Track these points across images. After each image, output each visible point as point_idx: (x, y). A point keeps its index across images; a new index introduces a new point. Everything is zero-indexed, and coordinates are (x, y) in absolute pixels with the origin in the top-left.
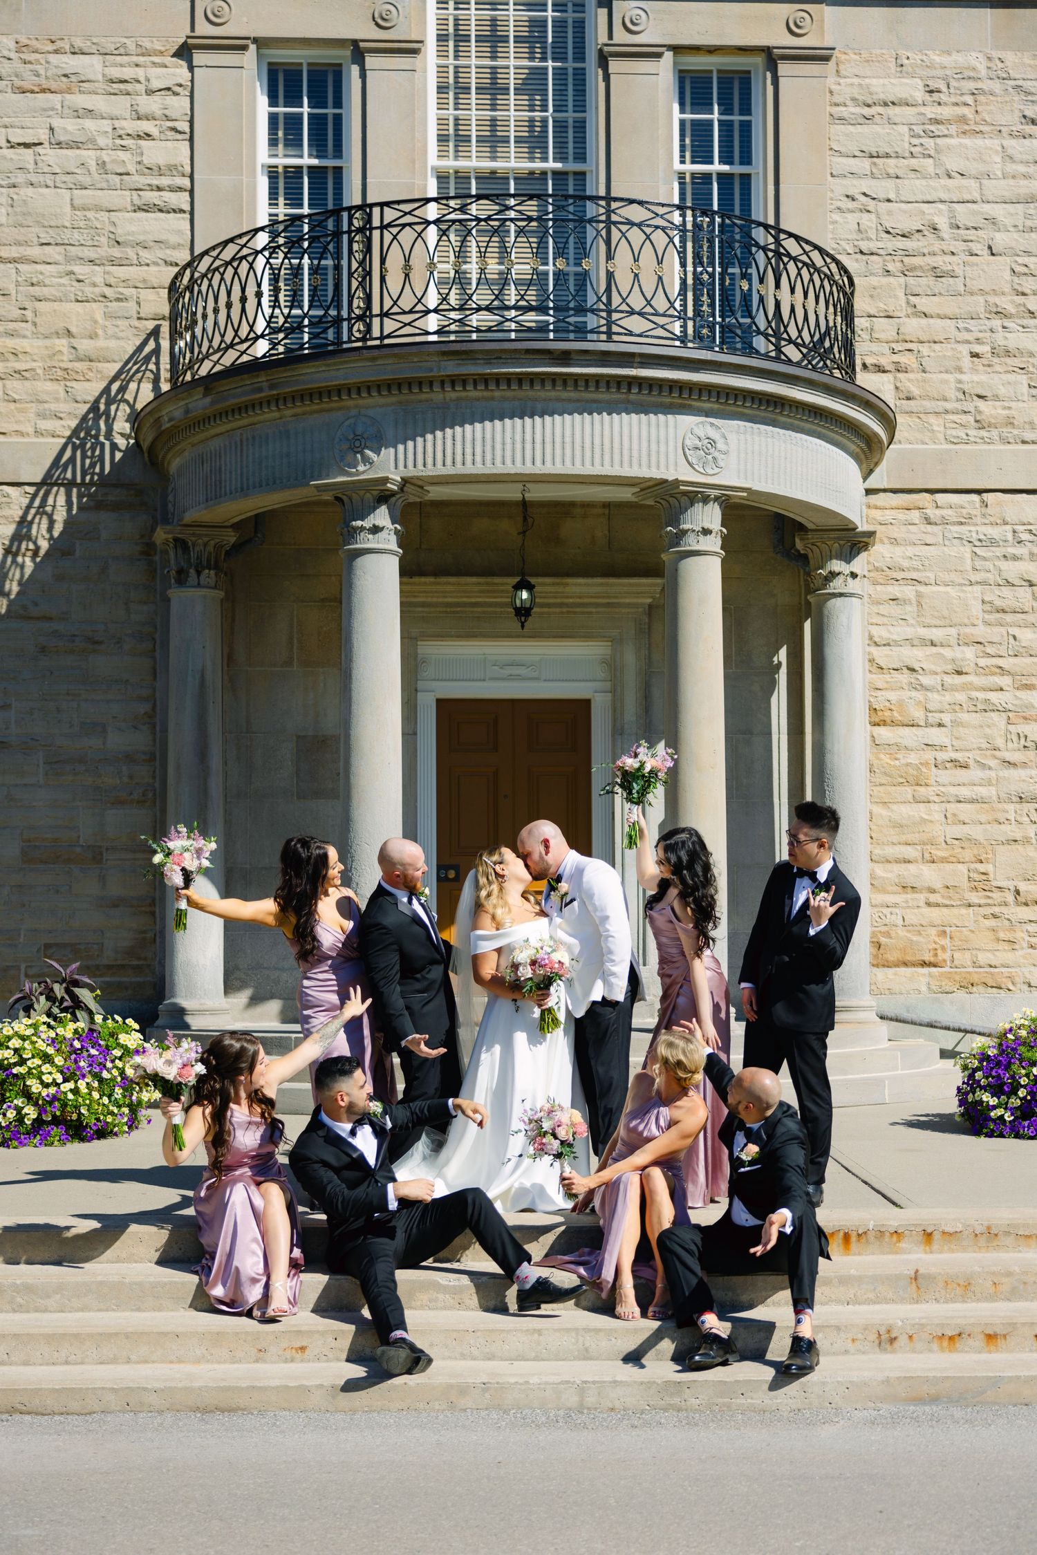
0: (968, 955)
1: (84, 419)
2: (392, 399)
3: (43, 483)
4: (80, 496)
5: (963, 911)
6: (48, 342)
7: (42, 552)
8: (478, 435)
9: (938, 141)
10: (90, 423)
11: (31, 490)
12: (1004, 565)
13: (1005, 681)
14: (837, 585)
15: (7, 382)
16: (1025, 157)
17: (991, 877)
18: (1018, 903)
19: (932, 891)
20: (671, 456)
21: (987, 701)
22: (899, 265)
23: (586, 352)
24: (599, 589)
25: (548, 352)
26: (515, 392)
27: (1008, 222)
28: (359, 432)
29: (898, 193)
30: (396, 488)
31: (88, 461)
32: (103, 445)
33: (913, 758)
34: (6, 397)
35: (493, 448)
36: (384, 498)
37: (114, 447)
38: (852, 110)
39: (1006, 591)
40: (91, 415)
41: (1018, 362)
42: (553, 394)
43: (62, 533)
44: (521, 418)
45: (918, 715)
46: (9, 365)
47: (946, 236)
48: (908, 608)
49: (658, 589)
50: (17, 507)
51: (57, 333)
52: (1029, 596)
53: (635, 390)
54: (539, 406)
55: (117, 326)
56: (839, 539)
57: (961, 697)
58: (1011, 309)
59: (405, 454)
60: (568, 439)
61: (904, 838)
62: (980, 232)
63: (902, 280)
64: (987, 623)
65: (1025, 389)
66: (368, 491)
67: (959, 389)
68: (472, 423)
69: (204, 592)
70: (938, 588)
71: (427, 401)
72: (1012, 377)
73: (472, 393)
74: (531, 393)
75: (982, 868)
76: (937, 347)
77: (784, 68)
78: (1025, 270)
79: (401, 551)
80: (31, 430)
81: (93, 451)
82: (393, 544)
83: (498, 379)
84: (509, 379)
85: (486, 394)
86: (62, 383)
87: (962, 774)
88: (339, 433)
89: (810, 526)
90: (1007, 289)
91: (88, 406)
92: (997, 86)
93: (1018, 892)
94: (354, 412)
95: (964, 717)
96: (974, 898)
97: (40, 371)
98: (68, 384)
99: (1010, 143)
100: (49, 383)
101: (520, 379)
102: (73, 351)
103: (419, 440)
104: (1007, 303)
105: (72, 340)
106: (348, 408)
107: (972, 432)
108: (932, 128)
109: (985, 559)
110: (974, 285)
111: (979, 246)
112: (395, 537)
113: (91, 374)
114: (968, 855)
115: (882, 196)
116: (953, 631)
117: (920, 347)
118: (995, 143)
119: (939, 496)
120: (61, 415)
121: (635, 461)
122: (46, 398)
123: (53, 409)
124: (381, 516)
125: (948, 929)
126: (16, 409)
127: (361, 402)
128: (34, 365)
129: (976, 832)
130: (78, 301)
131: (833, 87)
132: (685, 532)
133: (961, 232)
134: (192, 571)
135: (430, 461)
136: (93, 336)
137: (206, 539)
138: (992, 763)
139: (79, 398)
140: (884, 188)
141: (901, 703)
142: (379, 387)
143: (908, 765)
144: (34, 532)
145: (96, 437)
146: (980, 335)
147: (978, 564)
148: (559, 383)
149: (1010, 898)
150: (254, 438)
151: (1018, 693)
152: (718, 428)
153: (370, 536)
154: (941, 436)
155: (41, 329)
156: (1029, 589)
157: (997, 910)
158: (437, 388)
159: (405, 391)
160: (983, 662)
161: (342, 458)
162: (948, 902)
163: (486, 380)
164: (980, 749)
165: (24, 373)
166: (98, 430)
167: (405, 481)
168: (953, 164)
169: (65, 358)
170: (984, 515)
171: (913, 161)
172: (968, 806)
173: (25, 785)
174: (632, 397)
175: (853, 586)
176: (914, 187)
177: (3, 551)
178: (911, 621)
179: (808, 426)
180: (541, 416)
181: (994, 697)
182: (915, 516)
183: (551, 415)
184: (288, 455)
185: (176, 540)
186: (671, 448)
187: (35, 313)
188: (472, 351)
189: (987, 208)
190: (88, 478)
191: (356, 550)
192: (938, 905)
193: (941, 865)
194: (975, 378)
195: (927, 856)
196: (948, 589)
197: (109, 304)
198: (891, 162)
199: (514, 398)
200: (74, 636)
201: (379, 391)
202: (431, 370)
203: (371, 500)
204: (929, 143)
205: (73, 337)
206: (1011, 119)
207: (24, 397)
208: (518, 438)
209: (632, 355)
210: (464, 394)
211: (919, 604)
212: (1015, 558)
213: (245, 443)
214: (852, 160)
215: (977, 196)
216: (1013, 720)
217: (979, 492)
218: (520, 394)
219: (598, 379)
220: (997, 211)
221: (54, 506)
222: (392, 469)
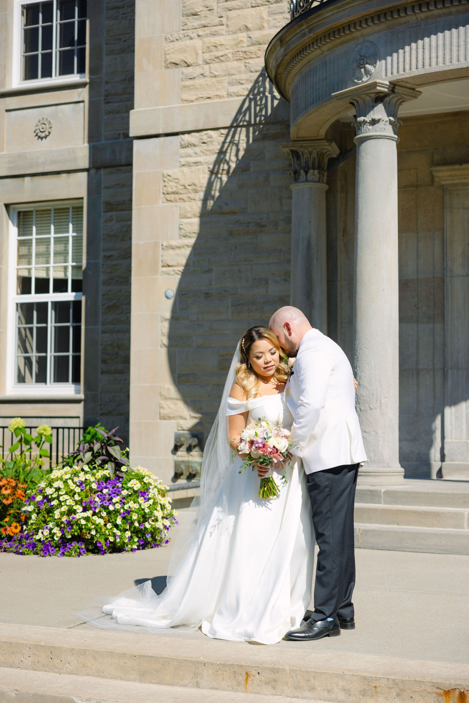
1: (257, 82)
2: (382, 26)
3: (231, 126)
4: (254, 132)
6: (235, 36)
7: (231, 171)
8: (441, 43)
10: (260, 84)
11: (225, 131)
15: (211, 65)
26: (465, 6)
28: (362, 54)
30: (386, 90)
31: (258, 108)
32: (267, 97)
34: (211, 75)
35: (451, 50)
36: (380, 98)
37: (273, 97)
40: (261, 78)
43: (243, 157)
46: (213, 54)
50: (216, 144)
51: (240, 29)
55: (275, 19)
59: (392, 64)
66: (367, 95)
69: (309, 185)
71: (405, 23)
79: (396, 136)
80: (225, 93)
81: (261, 102)
82: (389, 131)
85: (444, 10)
86: (243, 61)
88: (352, 57)
91: (258, 73)
94: (361, 40)
97: (230, 55)
98: (247, 61)
100: (235, 62)
102: (249, 39)
103: (401, 51)
105: (249, 33)
106: (357, 38)
112: (391, 126)
113: (260, 53)
120: (242, 82)
122: (233, 72)
123: (237, 78)
124: (379, 112)
126: (217, 81)
127: (363, 32)
128: (227, 51)
130: (253, 7)
134: (302, 172)
135: (407, 67)
136: (261, 28)
137: (310, 149)
139: (253, 69)
142: (372, 18)
144: (227, 157)
145: (264, 93)
150: (310, 71)
153: (371, 127)
155: (231, 28)
158: (409, 12)
159: (389, 18)
161: (354, 75)
165: (221, 58)
166: (265, 88)
167: (394, 85)
169: (245, 45)
173: (221, 320)
177: (209, 173)
185: (293, 152)
187: (227, 18)
190: (258, 119)
191: (361, 138)
197: (271, 6)
199: (466, 11)
200: (249, 223)
201: (373, 22)
203: (371, 101)
205: (250, 30)
207: (221, 73)
210: (429, 13)
213: (307, 76)
221: (239, 141)
222: (384, 77)
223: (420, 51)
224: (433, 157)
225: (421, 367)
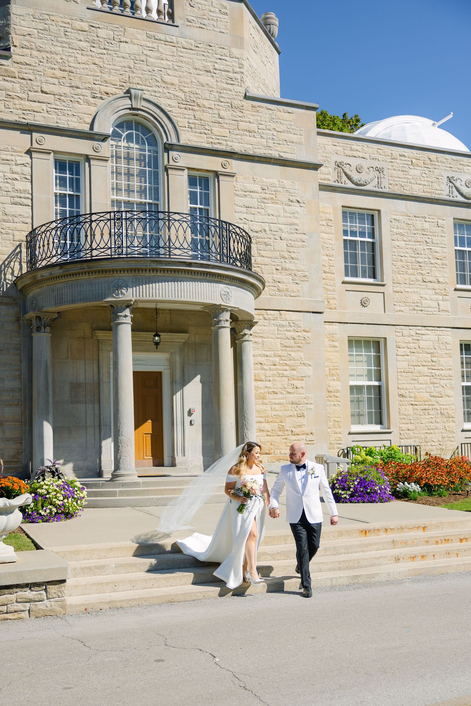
0: (278, 451)
2: (131, 275)
5: (277, 437)
9: (266, 204)
12: (286, 333)
13: (287, 368)
14: (246, 338)
16: (290, 212)
17: (285, 427)
18: (292, 435)
19: (268, 431)
20: (217, 296)
21: (283, 374)
22: (255, 240)
23: (196, 263)
24: (169, 337)
25: (185, 262)
26: (173, 274)
27: (285, 230)
28: (120, 285)
29: (254, 219)
30: (133, 302)
32: (3, 283)
33: (262, 391)
35: (165, 291)
36: (130, 306)
38: (241, 193)
39: (287, 341)
41: (289, 272)
42: (184, 276)
44: (174, 282)
45: (263, 378)
47: (268, 233)
48: (260, 345)
49: (187, 337)
52: (293, 342)
53: (208, 276)
54: (180, 279)
56: (247, 323)
57: (275, 372)
58: (287, 256)
59: (136, 291)
60: (188, 290)
61: (260, 415)
62: (278, 233)
63: (256, 245)
64: (282, 350)
65: (291, 280)
66: (123, 304)
67: (273, 279)
68: (155, 283)
69: (46, 334)
70: (267, 339)
71: (144, 275)
72: (287, 277)
73: (159, 274)
74: (177, 275)
75: (282, 424)
76: (266, 266)
77: (221, 178)
78: (290, 245)
79: (132, 323)
83: (168, 270)
84: (171, 270)
87: (276, 395)
88: (112, 284)
89: (240, 319)
90: (285, 250)
92: (281, 190)
93: (292, 431)
94: (117, 278)
95: (276, 378)
96: (280, 433)
99: (285, 207)
101: (175, 270)
104: (286, 254)
106: (115, 276)
107: (277, 293)
108: (264, 200)
109: (281, 331)
110: (276, 248)
111: (278, 237)
112: (130, 319)
114: (278, 420)
115: (250, 219)
116: (273, 352)
117: (261, 266)
118: (281, 207)
119: (268, 311)
121: (208, 297)
124: (127, 312)
125: (273, 443)
127: (120, 275)
129: (280, 413)
131: (235, 185)
132: (221, 321)
133: (273, 232)
134: (43, 327)
135: (144, 295)
138: (284, 392)
140: (250, 217)
141: (258, 374)
142: (127, 270)
143: (261, 393)
146: (278, 264)
147: (279, 332)
148: (187, 272)
149: (290, 433)
151: (292, 372)
152: (229, 289)
153: (123, 318)
154: (268, 293)
156: (293, 340)
157: (286, 437)
158: (148, 272)
159: (137, 272)
160: (281, 362)
161: (114, 293)
162: (272, 435)
163: (164, 270)
164: (281, 388)
167: (136, 301)
168: (270, 212)
170: (280, 318)
171: (258, 210)
172: (278, 405)
174: (207, 278)
175: (251, 338)
176: (259, 218)
178: (261, 349)
179: (249, 289)
180: (180, 282)
181: (285, 372)
182: (261, 317)
183: (183, 282)
184: (92, 291)
186: (217, 295)
188: (161, 261)
189: (279, 226)
192: (270, 436)
193: (271, 423)
194: (278, 276)
195: (266, 421)
196: (271, 340)
197: (3, 235)
198: (252, 209)
199: (172, 276)
202: (147, 266)
203: (125, 307)
204: (263, 205)
206: (285, 200)
208: (173, 289)
209: (209, 265)
210: (156, 274)
211: (263, 344)
212: (289, 331)
214: (241, 208)
215: (276, 222)
216: (290, 380)
217: (279, 311)
218: (174, 275)
219: (198, 272)
220: (282, 227)
222: (131, 297)
223: (148, 289)
224: (92, 325)
225: (88, 425)
